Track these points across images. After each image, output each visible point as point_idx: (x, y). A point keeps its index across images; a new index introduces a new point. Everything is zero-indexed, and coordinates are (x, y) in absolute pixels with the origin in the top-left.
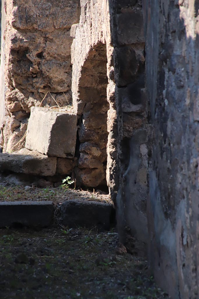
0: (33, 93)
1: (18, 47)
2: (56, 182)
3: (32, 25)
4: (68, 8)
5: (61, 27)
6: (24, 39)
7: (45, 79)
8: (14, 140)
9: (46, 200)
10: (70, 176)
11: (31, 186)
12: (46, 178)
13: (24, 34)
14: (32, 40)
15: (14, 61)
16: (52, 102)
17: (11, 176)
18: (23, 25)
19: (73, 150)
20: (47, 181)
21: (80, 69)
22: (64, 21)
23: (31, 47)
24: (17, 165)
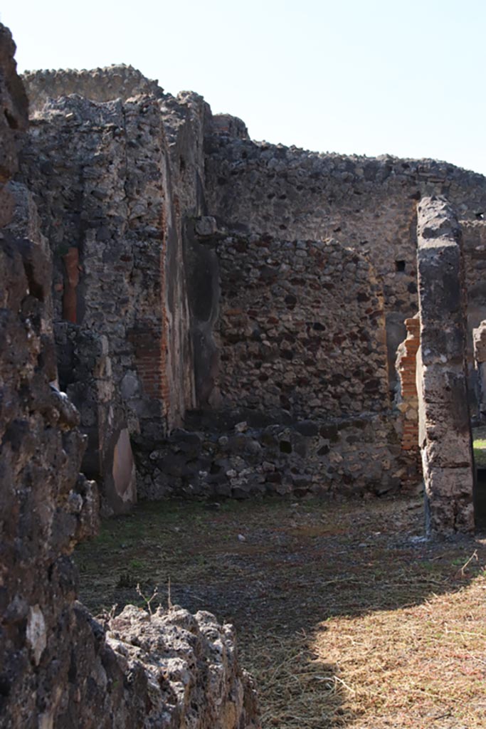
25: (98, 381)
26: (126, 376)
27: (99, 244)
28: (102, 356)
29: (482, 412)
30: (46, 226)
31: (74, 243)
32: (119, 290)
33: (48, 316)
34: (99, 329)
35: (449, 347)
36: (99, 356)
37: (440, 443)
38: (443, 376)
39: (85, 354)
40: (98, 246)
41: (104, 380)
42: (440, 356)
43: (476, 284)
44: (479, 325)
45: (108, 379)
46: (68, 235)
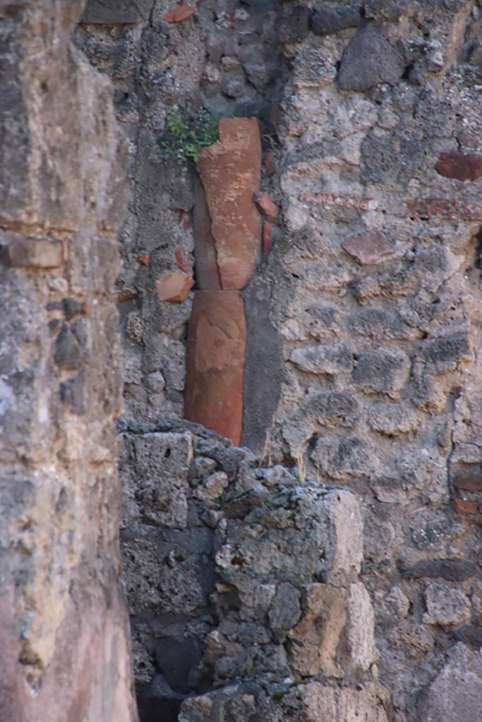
25: (314, 686)
26: (447, 671)
27: (347, 102)
28: (330, 578)
30: (132, 25)
31: (247, 98)
32: (426, 299)
33: (96, 404)
34: (338, 462)
36: (319, 578)
39: (263, 567)
40: (341, 113)
41: (339, 682)
45: (357, 680)
46: (219, 63)
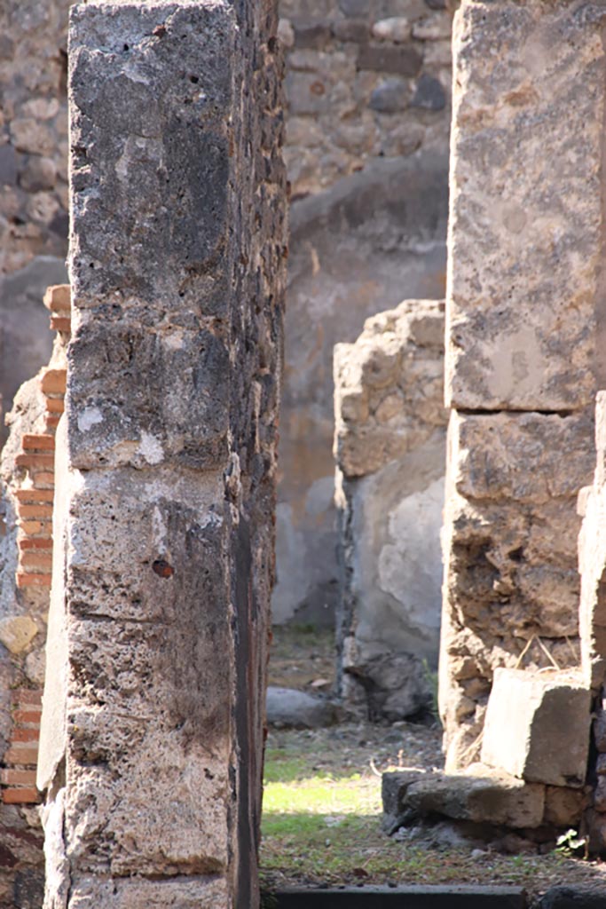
0: (501, 638)
1: (467, 536)
2: (545, 842)
3: (500, 488)
4: (582, 453)
5: (563, 493)
6: (480, 521)
7: (528, 608)
8: (462, 743)
9: (510, 883)
10: (575, 828)
11: (486, 850)
12: (521, 832)
13: (483, 509)
14: (499, 521)
15: (461, 567)
16: (544, 658)
17: (444, 826)
18: (480, 490)
19: (581, 768)
20: (524, 838)
21: (595, 586)
22: (571, 481)
23: (496, 537)
24: (456, 800)
29: (348, 671)
35: (175, 403)
37: (117, 776)
38: (146, 515)
42: (139, 440)
43: (367, 169)
44: (361, 329)
